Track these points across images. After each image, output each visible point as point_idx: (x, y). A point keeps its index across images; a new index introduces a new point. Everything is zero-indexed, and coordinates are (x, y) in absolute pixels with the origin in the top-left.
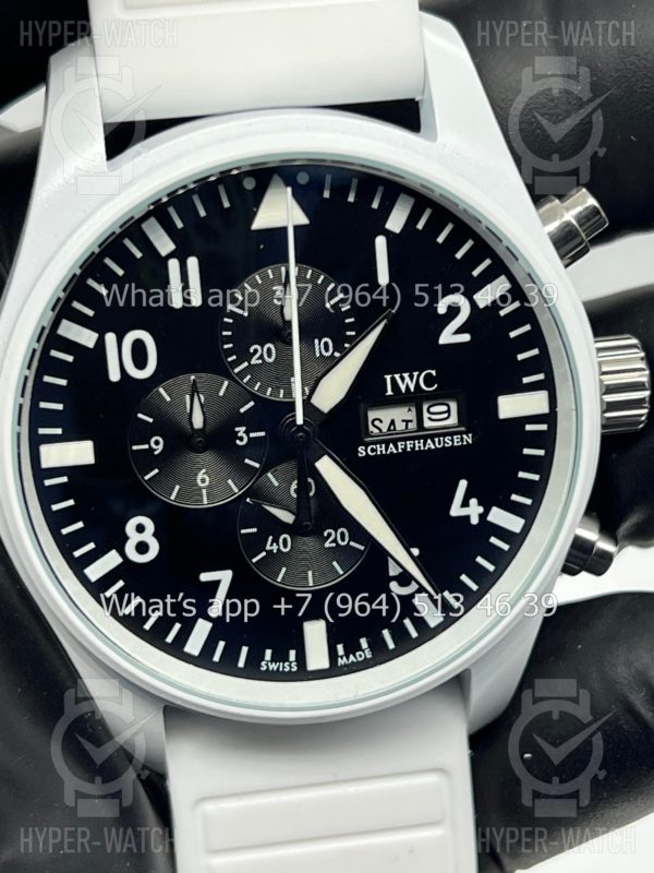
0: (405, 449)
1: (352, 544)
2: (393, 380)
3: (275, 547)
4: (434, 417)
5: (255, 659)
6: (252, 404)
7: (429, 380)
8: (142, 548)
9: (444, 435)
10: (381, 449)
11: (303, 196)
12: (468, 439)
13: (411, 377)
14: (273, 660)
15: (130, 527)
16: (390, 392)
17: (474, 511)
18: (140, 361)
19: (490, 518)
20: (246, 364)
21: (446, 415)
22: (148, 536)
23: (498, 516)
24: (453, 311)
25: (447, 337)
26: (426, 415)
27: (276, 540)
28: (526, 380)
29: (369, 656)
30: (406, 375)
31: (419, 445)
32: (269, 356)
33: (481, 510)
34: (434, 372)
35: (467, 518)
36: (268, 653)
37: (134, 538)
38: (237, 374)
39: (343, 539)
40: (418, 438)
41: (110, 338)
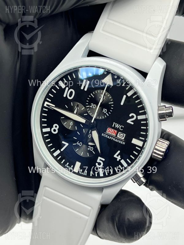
0: (111, 139)
1: (93, 151)
2: (115, 124)
3: (78, 144)
4: (120, 136)
5: (65, 163)
6: (87, 114)
7: (122, 128)
8: (55, 130)
9: (120, 140)
10: (106, 136)
11: (114, 80)
12: (124, 143)
13: (119, 125)
14: (68, 165)
15: (55, 125)
16: (113, 126)
17: (119, 158)
18: (70, 95)
19: (121, 161)
20: (89, 106)
21: (122, 137)
22: (57, 129)
23: (123, 162)
24: (133, 117)
25: (129, 121)
26: (118, 134)
27: (79, 143)
28: (140, 138)
29: (86, 175)
30: (118, 124)
31: (114, 139)
32: (94, 107)
33: (120, 159)
34: (123, 127)
35: (117, 159)
36: (68, 163)
37: (54, 128)
38: (87, 107)
39: (92, 149)
40: (115, 138)
41: (67, 88)
